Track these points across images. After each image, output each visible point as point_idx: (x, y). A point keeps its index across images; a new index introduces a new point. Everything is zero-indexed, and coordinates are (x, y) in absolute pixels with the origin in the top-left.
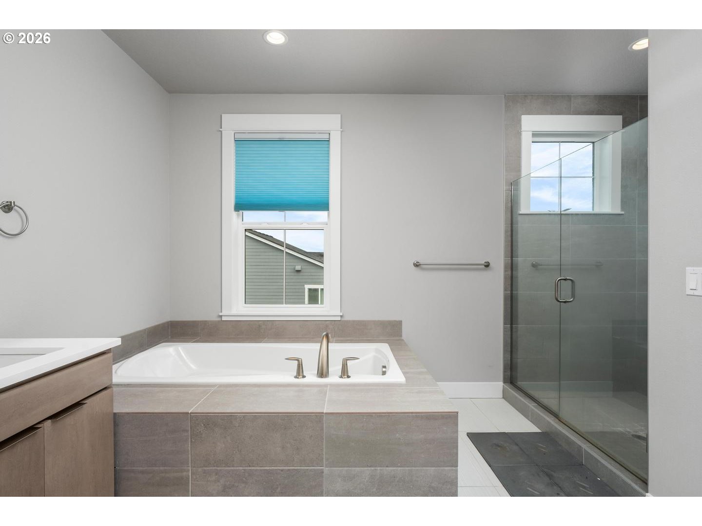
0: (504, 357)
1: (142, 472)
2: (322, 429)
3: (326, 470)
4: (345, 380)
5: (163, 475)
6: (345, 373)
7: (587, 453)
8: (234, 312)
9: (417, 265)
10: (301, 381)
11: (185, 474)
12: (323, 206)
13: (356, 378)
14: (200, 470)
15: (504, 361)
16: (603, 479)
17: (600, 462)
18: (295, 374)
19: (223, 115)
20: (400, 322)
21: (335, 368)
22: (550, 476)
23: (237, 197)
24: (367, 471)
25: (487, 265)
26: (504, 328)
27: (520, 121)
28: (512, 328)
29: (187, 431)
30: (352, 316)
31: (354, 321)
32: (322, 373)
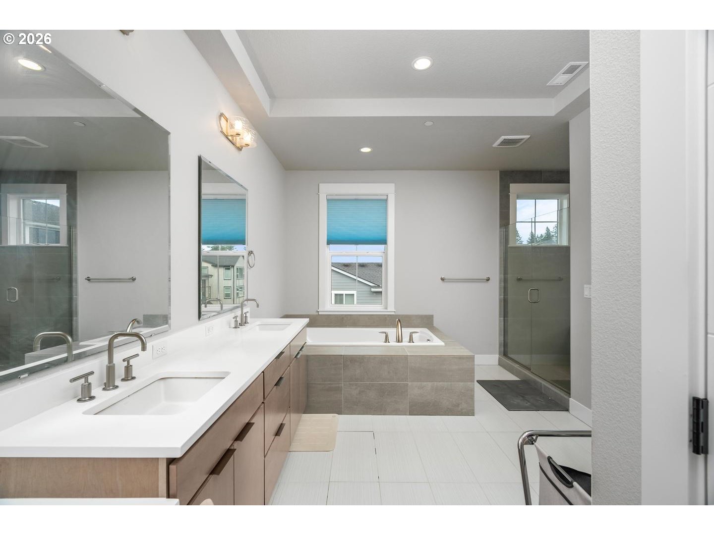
0: (499, 339)
1: (320, 384)
2: (408, 363)
3: (410, 384)
4: (412, 344)
5: (329, 386)
6: (411, 340)
7: (544, 386)
8: (326, 309)
9: (443, 279)
10: (387, 344)
11: (340, 385)
12: (384, 242)
13: (417, 343)
14: (348, 383)
15: (499, 341)
16: (552, 398)
17: (550, 389)
18: (384, 341)
19: (320, 184)
20: (432, 316)
21: (406, 338)
22: (523, 397)
23: (328, 236)
24: (430, 384)
25: (488, 280)
26: (500, 320)
27: (509, 187)
28: (504, 320)
29: (341, 364)
30: (401, 312)
31: (403, 315)
32: (399, 340)
